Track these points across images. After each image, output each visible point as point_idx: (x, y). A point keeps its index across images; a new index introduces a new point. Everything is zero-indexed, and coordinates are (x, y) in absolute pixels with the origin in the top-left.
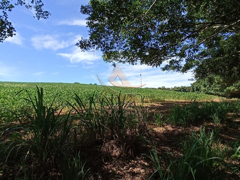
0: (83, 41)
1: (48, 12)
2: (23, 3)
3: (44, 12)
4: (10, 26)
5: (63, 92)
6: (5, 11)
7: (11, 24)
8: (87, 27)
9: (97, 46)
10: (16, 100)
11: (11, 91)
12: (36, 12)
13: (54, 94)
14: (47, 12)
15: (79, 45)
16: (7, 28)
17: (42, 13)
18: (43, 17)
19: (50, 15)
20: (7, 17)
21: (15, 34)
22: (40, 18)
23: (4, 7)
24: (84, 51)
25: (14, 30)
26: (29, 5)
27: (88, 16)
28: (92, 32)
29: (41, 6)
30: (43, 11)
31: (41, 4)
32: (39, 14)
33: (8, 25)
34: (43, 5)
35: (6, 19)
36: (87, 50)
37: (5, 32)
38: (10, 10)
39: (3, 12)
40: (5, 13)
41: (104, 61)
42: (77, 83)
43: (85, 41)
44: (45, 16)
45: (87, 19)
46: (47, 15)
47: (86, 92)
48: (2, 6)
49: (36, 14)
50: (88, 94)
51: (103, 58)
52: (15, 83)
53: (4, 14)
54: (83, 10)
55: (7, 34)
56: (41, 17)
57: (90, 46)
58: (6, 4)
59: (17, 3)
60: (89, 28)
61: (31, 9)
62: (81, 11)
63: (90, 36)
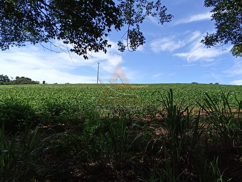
0: (209, 36)
1: (171, 15)
2: (150, 13)
3: (168, 16)
4: (141, 36)
5: (184, 92)
6: (138, 24)
7: (142, 33)
8: (212, 20)
9: (226, 39)
10: (143, 99)
11: (139, 92)
12: (160, 18)
13: (175, 94)
14: (169, 15)
15: (205, 41)
16: (139, 38)
17: (166, 17)
18: (166, 21)
19: (172, 17)
20: (139, 28)
21: (145, 42)
22: (163, 22)
23: (137, 21)
24: (210, 47)
25: (144, 39)
26: (154, 14)
27: (213, 8)
28: (219, 24)
29: (164, 11)
30: (166, 15)
31: (164, 9)
32: (163, 19)
33: (140, 35)
34: (167, 9)
35: (138, 31)
36: (213, 45)
37: (137, 41)
38: (141, 22)
39: (137, 25)
40: (138, 25)
41: (234, 55)
42: (195, 83)
43: (211, 36)
44: (168, 20)
45: (212, 12)
46: (170, 18)
47: (210, 93)
48: (136, 20)
49: (160, 20)
50: (212, 95)
51: (232, 52)
52: (139, 85)
53: (138, 27)
54: (207, 3)
55: (139, 43)
56: (165, 21)
57: (217, 41)
58: (138, 18)
59: (145, 15)
60: (214, 21)
61: (156, 16)
62: (205, 4)
63: (217, 30)
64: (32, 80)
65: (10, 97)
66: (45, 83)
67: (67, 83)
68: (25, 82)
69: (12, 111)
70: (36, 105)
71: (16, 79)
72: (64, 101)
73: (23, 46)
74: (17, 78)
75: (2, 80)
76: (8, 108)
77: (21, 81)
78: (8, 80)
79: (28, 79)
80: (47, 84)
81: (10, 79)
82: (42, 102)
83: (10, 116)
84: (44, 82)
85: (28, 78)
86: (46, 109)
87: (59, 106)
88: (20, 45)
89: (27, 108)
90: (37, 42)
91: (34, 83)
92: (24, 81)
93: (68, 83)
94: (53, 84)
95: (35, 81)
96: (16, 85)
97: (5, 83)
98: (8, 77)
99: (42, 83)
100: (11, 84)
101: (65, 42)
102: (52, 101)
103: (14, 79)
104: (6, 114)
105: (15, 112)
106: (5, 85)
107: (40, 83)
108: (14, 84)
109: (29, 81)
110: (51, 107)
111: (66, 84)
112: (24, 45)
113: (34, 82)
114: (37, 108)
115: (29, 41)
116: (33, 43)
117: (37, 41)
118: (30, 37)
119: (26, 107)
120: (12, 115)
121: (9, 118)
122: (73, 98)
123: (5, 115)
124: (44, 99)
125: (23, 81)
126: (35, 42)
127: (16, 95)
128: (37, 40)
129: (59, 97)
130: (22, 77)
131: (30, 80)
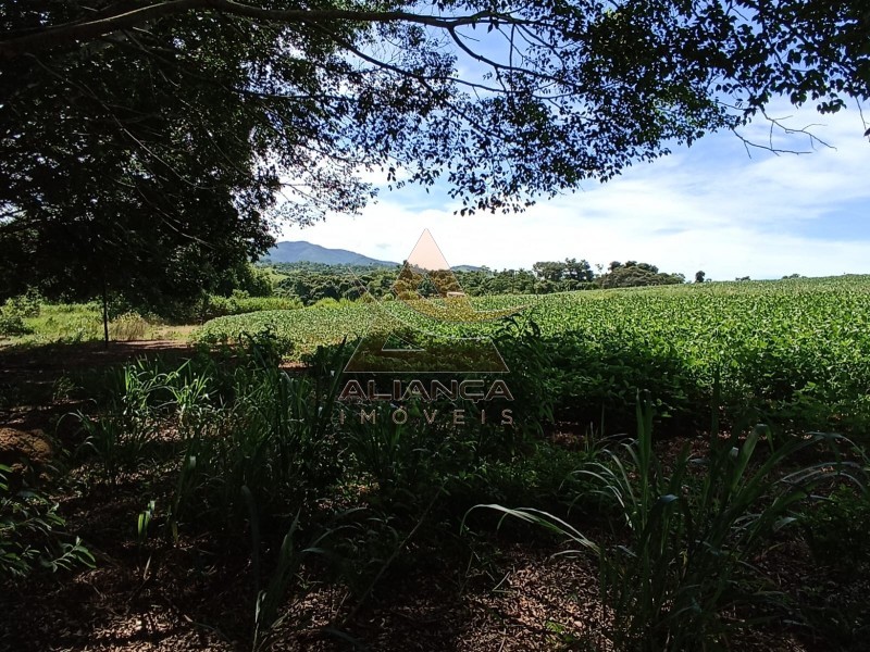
64: (659, 272)
65: (612, 328)
66: (705, 278)
67: (789, 275)
68: (637, 279)
69: (628, 371)
70: (699, 354)
71: (610, 272)
72: (805, 343)
73: (660, 155)
74: (615, 266)
75: (573, 276)
76: (612, 361)
77: (626, 276)
78: (590, 274)
79: (646, 267)
80: (711, 284)
81: (595, 271)
82: (720, 347)
83: (623, 386)
84: (700, 276)
85: (647, 265)
86: (734, 370)
87: (788, 365)
88: (653, 155)
89: (670, 365)
90: (700, 134)
91: (667, 280)
92: (635, 275)
93: (796, 276)
94: (734, 280)
95: (670, 274)
96: (614, 291)
97: (580, 284)
98: (588, 267)
99: (694, 280)
100: (595, 287)
101: (824, 109)
102: (754, 343)
103: (606, 271)
104: (612, 379)
105: (634, 374)
106: (584, 291)
107: (687, 280)
108: (606, 287)
109: (649, 276)
110: (755, 365)
111: (786, 277)
112: (666, 152)
113: (666, 276)
114: (704, 367)
115: (672, 135)
116: (685, 141)
117: (697, 130)
118: (674, 123)
119: (668, 359)
120: (627, 383)
121: (622, 392)
122: (844, 335)
123: (608, 381)
124: (724, 336)
125: (630, 275)
126: (694, 134)
127: (630, 321)
128: (701, 127)
129: (782, 327)
130: (629, 264)
131: (654, 270)
